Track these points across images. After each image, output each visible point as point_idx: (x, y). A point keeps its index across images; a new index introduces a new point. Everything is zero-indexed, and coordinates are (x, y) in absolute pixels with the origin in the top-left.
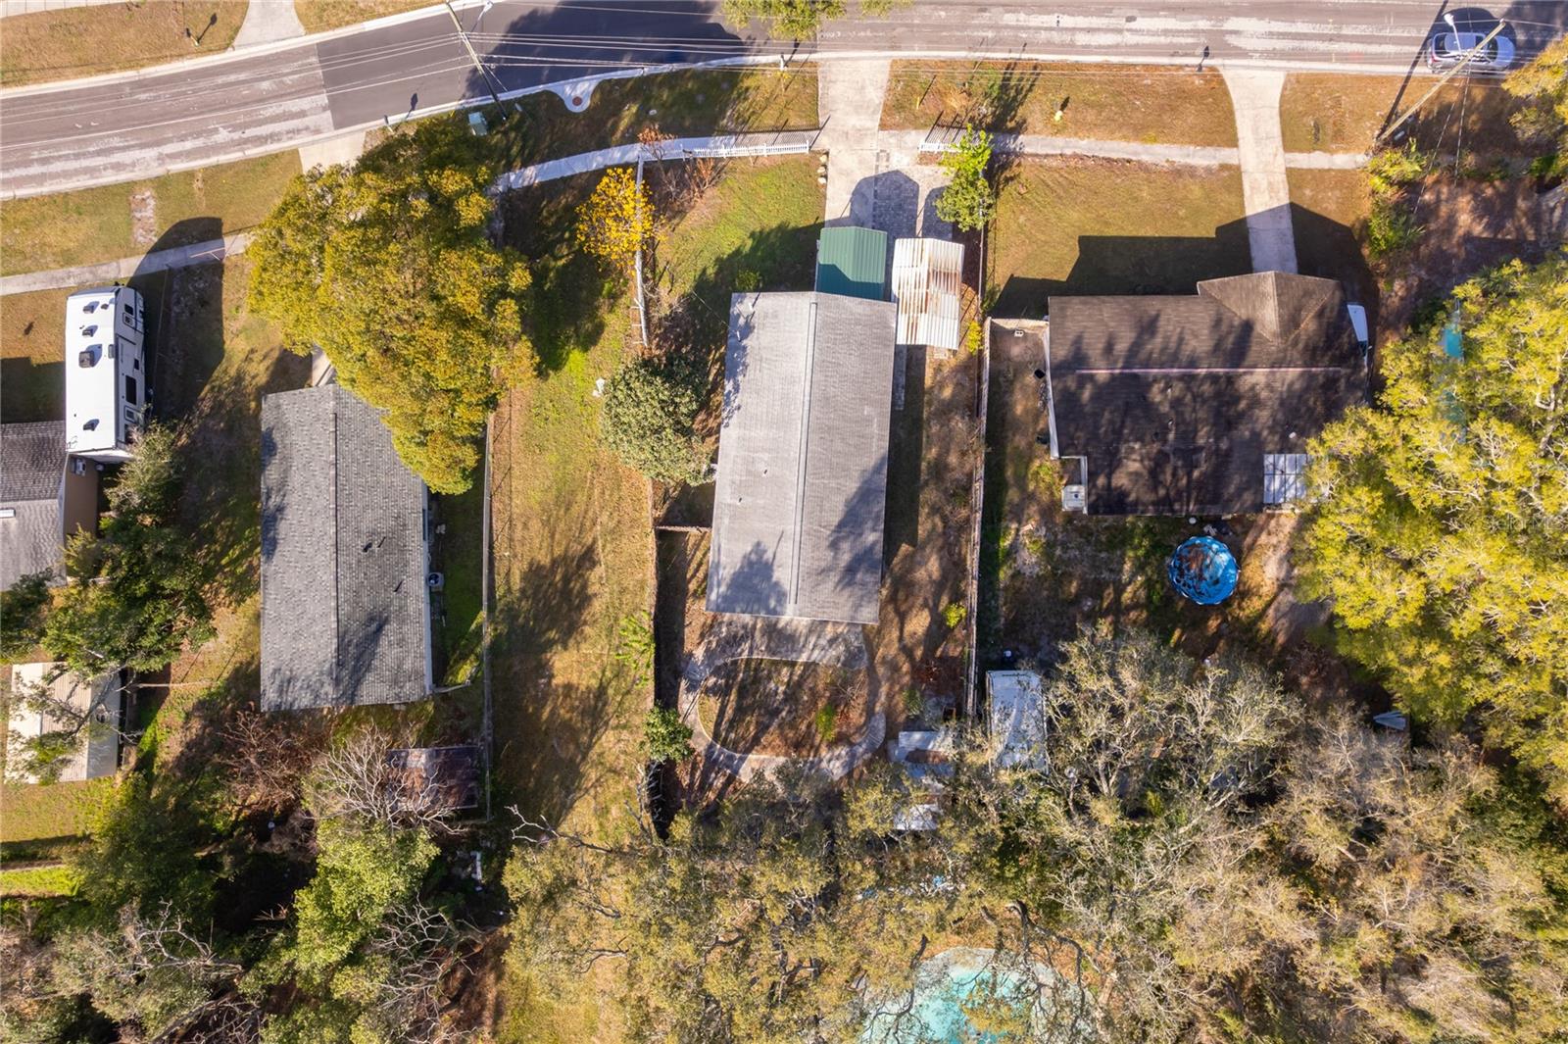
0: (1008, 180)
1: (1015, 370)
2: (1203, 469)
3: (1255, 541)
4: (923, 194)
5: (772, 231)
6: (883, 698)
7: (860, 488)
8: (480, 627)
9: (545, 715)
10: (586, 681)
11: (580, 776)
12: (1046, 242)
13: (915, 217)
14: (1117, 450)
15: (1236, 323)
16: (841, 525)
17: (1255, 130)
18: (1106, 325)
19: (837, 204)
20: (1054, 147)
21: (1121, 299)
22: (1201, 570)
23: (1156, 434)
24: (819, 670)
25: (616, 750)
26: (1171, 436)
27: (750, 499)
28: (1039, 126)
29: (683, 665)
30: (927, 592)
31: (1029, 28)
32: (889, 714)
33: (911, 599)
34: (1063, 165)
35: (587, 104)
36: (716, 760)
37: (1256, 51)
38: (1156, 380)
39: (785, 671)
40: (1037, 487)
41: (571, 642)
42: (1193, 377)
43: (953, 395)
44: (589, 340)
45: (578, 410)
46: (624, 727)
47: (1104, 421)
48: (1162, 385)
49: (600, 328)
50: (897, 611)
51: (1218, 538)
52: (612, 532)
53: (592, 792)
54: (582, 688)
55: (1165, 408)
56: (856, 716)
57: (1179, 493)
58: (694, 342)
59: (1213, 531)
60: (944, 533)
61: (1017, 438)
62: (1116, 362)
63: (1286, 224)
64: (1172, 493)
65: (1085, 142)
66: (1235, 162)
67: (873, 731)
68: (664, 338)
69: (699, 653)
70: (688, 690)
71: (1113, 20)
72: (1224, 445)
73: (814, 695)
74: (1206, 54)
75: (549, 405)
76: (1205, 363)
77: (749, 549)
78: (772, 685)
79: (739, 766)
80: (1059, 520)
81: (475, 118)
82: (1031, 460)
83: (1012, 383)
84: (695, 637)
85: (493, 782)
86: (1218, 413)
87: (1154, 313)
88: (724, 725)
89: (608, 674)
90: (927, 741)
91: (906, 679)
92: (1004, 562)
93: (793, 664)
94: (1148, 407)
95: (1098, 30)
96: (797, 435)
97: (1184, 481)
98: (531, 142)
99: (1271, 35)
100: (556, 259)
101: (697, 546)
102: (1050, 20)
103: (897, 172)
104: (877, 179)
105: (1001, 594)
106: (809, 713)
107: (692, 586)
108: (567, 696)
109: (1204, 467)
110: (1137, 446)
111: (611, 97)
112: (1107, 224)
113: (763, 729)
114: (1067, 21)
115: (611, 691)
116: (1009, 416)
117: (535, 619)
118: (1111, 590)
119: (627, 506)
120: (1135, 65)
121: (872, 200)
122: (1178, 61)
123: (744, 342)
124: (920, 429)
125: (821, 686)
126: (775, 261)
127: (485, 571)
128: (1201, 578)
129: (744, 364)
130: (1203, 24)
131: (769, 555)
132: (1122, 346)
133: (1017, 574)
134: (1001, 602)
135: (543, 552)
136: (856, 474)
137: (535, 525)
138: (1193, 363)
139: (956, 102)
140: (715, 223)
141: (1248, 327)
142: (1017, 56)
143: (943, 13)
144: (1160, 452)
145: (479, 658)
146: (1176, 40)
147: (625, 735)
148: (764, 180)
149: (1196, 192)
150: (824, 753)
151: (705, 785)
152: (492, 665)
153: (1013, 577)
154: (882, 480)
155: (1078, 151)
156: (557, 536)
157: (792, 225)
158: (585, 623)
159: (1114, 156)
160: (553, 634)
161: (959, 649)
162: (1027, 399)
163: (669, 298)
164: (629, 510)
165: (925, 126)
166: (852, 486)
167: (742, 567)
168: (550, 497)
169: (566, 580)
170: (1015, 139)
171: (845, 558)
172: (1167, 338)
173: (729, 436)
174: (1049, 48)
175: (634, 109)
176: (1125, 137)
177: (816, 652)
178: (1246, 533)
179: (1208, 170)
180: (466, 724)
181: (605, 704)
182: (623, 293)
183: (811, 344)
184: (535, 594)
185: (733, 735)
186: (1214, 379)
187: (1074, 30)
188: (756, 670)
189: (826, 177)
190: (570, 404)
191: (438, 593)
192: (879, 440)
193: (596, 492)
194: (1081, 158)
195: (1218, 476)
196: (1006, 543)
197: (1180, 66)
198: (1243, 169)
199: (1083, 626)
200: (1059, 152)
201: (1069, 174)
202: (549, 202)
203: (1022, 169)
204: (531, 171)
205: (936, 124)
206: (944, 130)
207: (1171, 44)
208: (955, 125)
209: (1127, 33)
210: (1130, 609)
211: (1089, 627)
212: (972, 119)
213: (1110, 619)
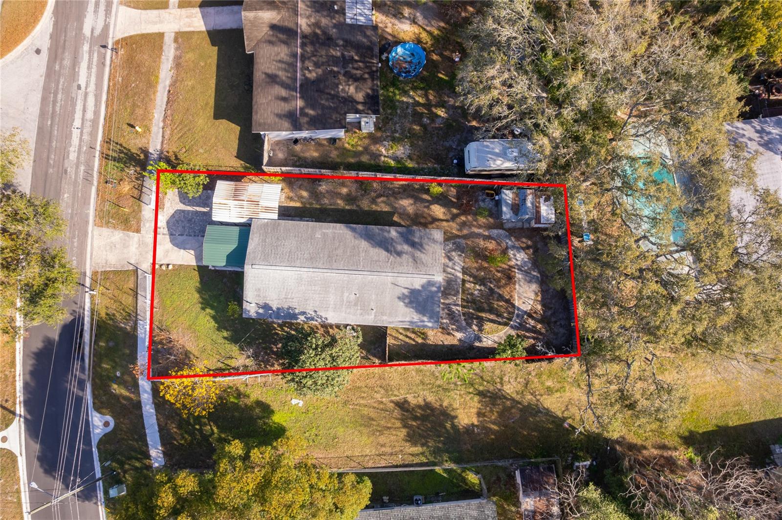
0: (177, 158)
1: (293, 156)
2: (354, 54)
3: (390, 34)
4: (182, 207)
5: (201, 297)
6: (481, 231)
7: (365, 240)
8: (445, 470)
9: (495, 427)
10: (475, 403)
11: (529, 404)
12: (216, 138)
13: (197, 212)
14: (343, 97)
15: (271, 33)
16: (387, 250)
17: (155, 23)
18: (271, 100)
19: (187, 258)
20: (158, 132)
21: (255, 93)
22: (406, 62)
23: (334, 77)
24: (466, 266)
25: (514, 384)
26: (335, 69)
27: (372, 303)
28: (144, 140)
29: (466, 345)
30: (420, 207)
31: (80, 145)
32: (489, 227)
33: (425, 215)
34: (169, 127)
35: (109, 418)
36: (520, 324)
37: (105, 20)
39: (468, 285)
40: (360, 146)
41: (453, 413)
42: (302, 56)
43: (306, 190)
44: (266, 409)
45: (310, 415)
46: (501, 379)
47: (327, 104)
48: (307, 72)
49: (259, 404)
50: (432, 222)
51: (389, 52)
52: (387, 391)
53: (538, 397)
54: (479, 406)
55: (320, 71)
56: (491, 245)
58: (270, 344)
59: (385, 55)
60: (387, 196)
61: (332, 155)
62: (293, 96)
63: (211, 10)
64: (367, 71)
65: (156, 115)
66: (173, 35)
67: (499, 236)
68: (266, 362)
69: (459, 335)
70: (481, 341)
71: (79, 97)
72: (341, 43)
73: (481, 268)
74: (104, 47)
75: (307, 434)
76: (294, 49)
77: (402, 304)
78: (476, 292)
79: (523, 311)
80: (379, 134)
81: (113, 493)
82: (345, 149)
83: (300, 158)
84: (449, 338)
85: (536, 457)
86: (323, 44)
87: (264, 76)
88: (500, 320)
89: (471, 390)
90: (507, 204)
91: (470, 218)
92: (404, 164)
93: (464, 281)
94: (318, 80)
95: (84, 106)
96: (333, 276)
97: (360, 64)
98: (133, 454)
99: (96, 11)
100: (213, 433)
101: (396, 338)
102: (76, 133)
103: (168, 223)
104: (171, 234)
105: (421, 166)
106: (491, 271)
107: (420, 340)
108: (484, 415)
109: (353, 53)
110: (341, 87)
111: (105, 401)
112: (207, 104)
113: (501, 297)
114: (77, 123)
115: (481, 388)
116: (319, 160)
117: (439, 436)
118: (418, 108)
119: (371, 382)
120: (109, 86)
121: (184, 237)
122: (108, 62)
123: (274, 309)
124: (326, 209)
125: (475, 265)
126: (221, 295)
127: (412, 469)
128: (410, 62)
129: (288, 309)
130: (86, 47)
131: (406, 292)
132: (284, 93)
133: (410, 157)
134: (425, 166)
135: (399, 434)
136: (357, 242)
137: (382, 439)
138: (294, 55)
139: (126, 187)
140: (194, 332)
141: (273, 27)
142: (97, 154)
143: (66, 196)
144: (344, 75)
145: (464, 471)
146: (95, 63)
147: (506, 379)
148: (168, 302)
149: (190, 56)
150: (513, 263)
151: (533, 330)
152: (468, 462)
153: (411, 159)
154: (359, 227)
155: (161, 119)
156: (389, 425)
157: (198, 284)
158: (441, 405)
159: (165, 99)
160: (448, 425)
161: (452, 189)
162: (310, 149)
163: (241, 359)
164: (373, 381)
165: (140, 207)
166: (364, 244)
167: (413, 308)
168: (365, 430)
169: (415, 418)
170: (151, 154)
171: (406, 248)
172: (279, 69)
173: (333, 318)
174: (93, 134)
175: (115, 386)
176: (154, 93)
177: (456, 268)
178: (386, 39)
179: (177, 49)
180: (503, 476)
181: (489, 391)
182: (237, 389)
183: (278, 268)
184: (424, 437)
185: (505, 315)
186: (303, 45)
187: (84, 120)
188: (467, 302)
189: (168, 265)
190: (307, 420)
191: (425, 498)
192: (336, 229)
193: (362, 402)
194: (165, 117)
195: (358, 47)
196: (392, 163)
197: (112, 61)
198: (177, 31)
199: (438, 124)
200: (161, 130)
201: (175, 124)
202: (175, 439)
203: (170, 151)
204: (153, 453)
205: (139, 200)
206: (143, 195)
207: (97, 66)
208: (140, 188)
209: (88, 90)
210: (428, 99)
211: (438, 121)
212: (137, 179)
213: (434, 110)
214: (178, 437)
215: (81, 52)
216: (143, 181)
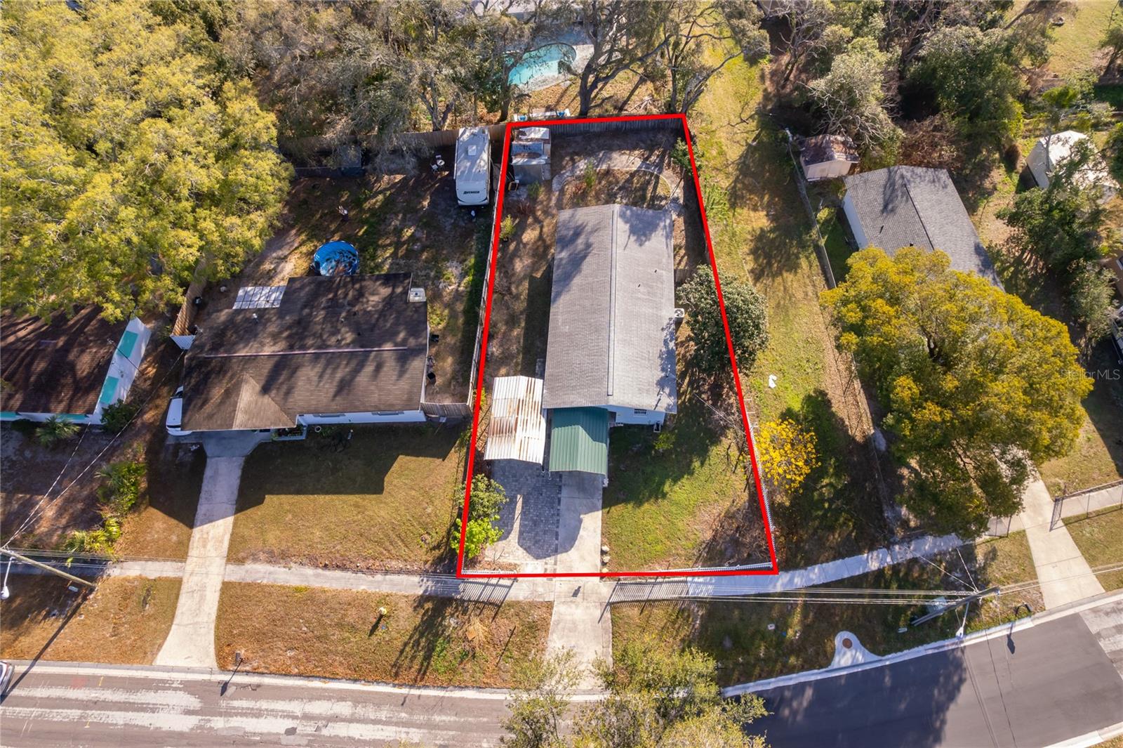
0: (438, 547)
4: (514, 536)
5: (648, 501)
6: (554, 198)
8: (822, 237)
10: (744, 212)
11: (738, 170)
12: (412, 488)
13: (523, 513)
14: (384, 307)
15: (273, 393)
17: (202, 598)
18: (377, 386)
19: (591, 525)
20: (392, 582)
22: (337, 266)
23: (354, 315)
25: (719, 179)
26: (344, 314)
27: (649, 271)
28: (402, 604)
29: (683, 211)
30: (522, 252)
31: (397, 724)
32: (549, 191)
33: (534, 247)
34: (386, 563)
35: (838, 640)
36: (656, 167)
37: (176, 689)
38: (348, 345)
40: (442, 312)
41: (758, 232)
42: (319, 348)
47: (391, 321)
48: (343, 342)
50: (544, 241)
53: (729, 162)
54: (746, 209)
55: (343, 330)
56: (570, 189)
57: (345, 285)
60: (510, 284)
61: (453, 342)
62: (376, 356)
63: (202, 509)
65: (362, 588)
66: (230, 567)
67: (559, 183)
69: (673, 216)
71: (309, 730)
72: (306, 311)
73: (597, 197)
74: (225, 686)
75: (809, 371)
76: (307, 358)
77: (647, 243)
78: (624, 202)
79: (642, 165)
80: (430, 286)
84: (677, 225)
86: (306, 329)
87: (338, 399)
88: (653, 182)
89: (731, 214)
90: (528, 162)
91: (538, 207)
92: (470, 268)
94: (357, 331)
96: (618, 307)
97: (340, 292)
99: (153, 709)
103: (538, 557)
104: (556, 551)
105: (473, 252)
106: (600, 189)
107: (683, 252)
108: (755, 206)
109: (324, 300)
110: (370, 309)
111: (816, 648)
112: (356, 506)
113: (629, 181)
115: (727, 205)
117: (785, 244)
118: (400, 254)
120: (300, 675)
121: (560, 532)
123: (663, 374)
128: (338, 262)
130: (218, 723)
131: (633, 238)
132: (369, 368)
133: (462, 262)
134: (474, 247)
135: (789, 279)
136: (574, 288)
137: (800, 295)
138: (317, 357)
139: (477, 629)
140: (698, 507)
141: (265, 390)
142: (415, 692)
144: (354, 306)
145: (818, 222)
146: (250, 704)
148: (659, 548)
149: (272, 538)
151: (661, 157)
152: (808, 219)
153: (465, 260)
154: (555, 288)
155: (370, 578)
156: (782, 289)
157: (630, 506)
158: (751, 241)
159: (338, 573)
160: (772, 236)
162: (443, 366)
163: (728, 443)
165: (511, 605)
166: (577, 281)
167: (650, 234)
168: (792, 312)
169: (770, 264)
170: (426, 591)
172: (332, 377)
173: (668, 312)
174: (380, 701)
175: (790, 632)
179: (256, 559)
181: (730, 200)
183: (611, 365)
184: (789, 257)
185: (647, 178)
186: (303, 347)
187: (351, 720)
190: (792, 372)
192: (557, 312)
194: (368, 571)
195: (315, 295)
196: (468, 279)
197: (255, 672)
198: (224, 561)
199: (423, 235)
200: (388, 577)
201: (382, 553)
202: (850, 534)
203: (424, 558)
204: (874, 566)
205: (499, 607)
206: (492, 600)
207: (256, 699)
208: (481, 606)
209: (299, 714)
210: (390, 245)
211: (418, 235)
212: (465, 612)
213: (403, 239)
214: (846, 531)
215: (225, 733)
216: (469, 601)
